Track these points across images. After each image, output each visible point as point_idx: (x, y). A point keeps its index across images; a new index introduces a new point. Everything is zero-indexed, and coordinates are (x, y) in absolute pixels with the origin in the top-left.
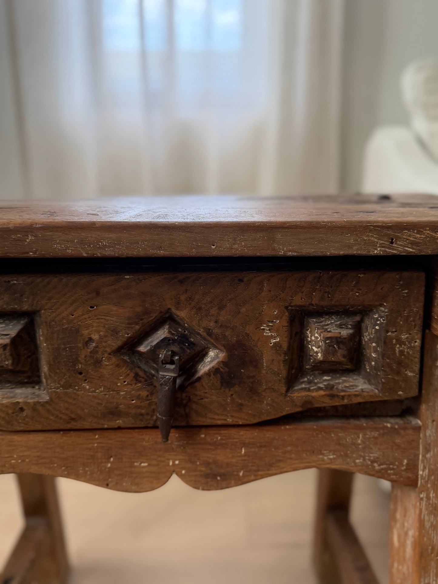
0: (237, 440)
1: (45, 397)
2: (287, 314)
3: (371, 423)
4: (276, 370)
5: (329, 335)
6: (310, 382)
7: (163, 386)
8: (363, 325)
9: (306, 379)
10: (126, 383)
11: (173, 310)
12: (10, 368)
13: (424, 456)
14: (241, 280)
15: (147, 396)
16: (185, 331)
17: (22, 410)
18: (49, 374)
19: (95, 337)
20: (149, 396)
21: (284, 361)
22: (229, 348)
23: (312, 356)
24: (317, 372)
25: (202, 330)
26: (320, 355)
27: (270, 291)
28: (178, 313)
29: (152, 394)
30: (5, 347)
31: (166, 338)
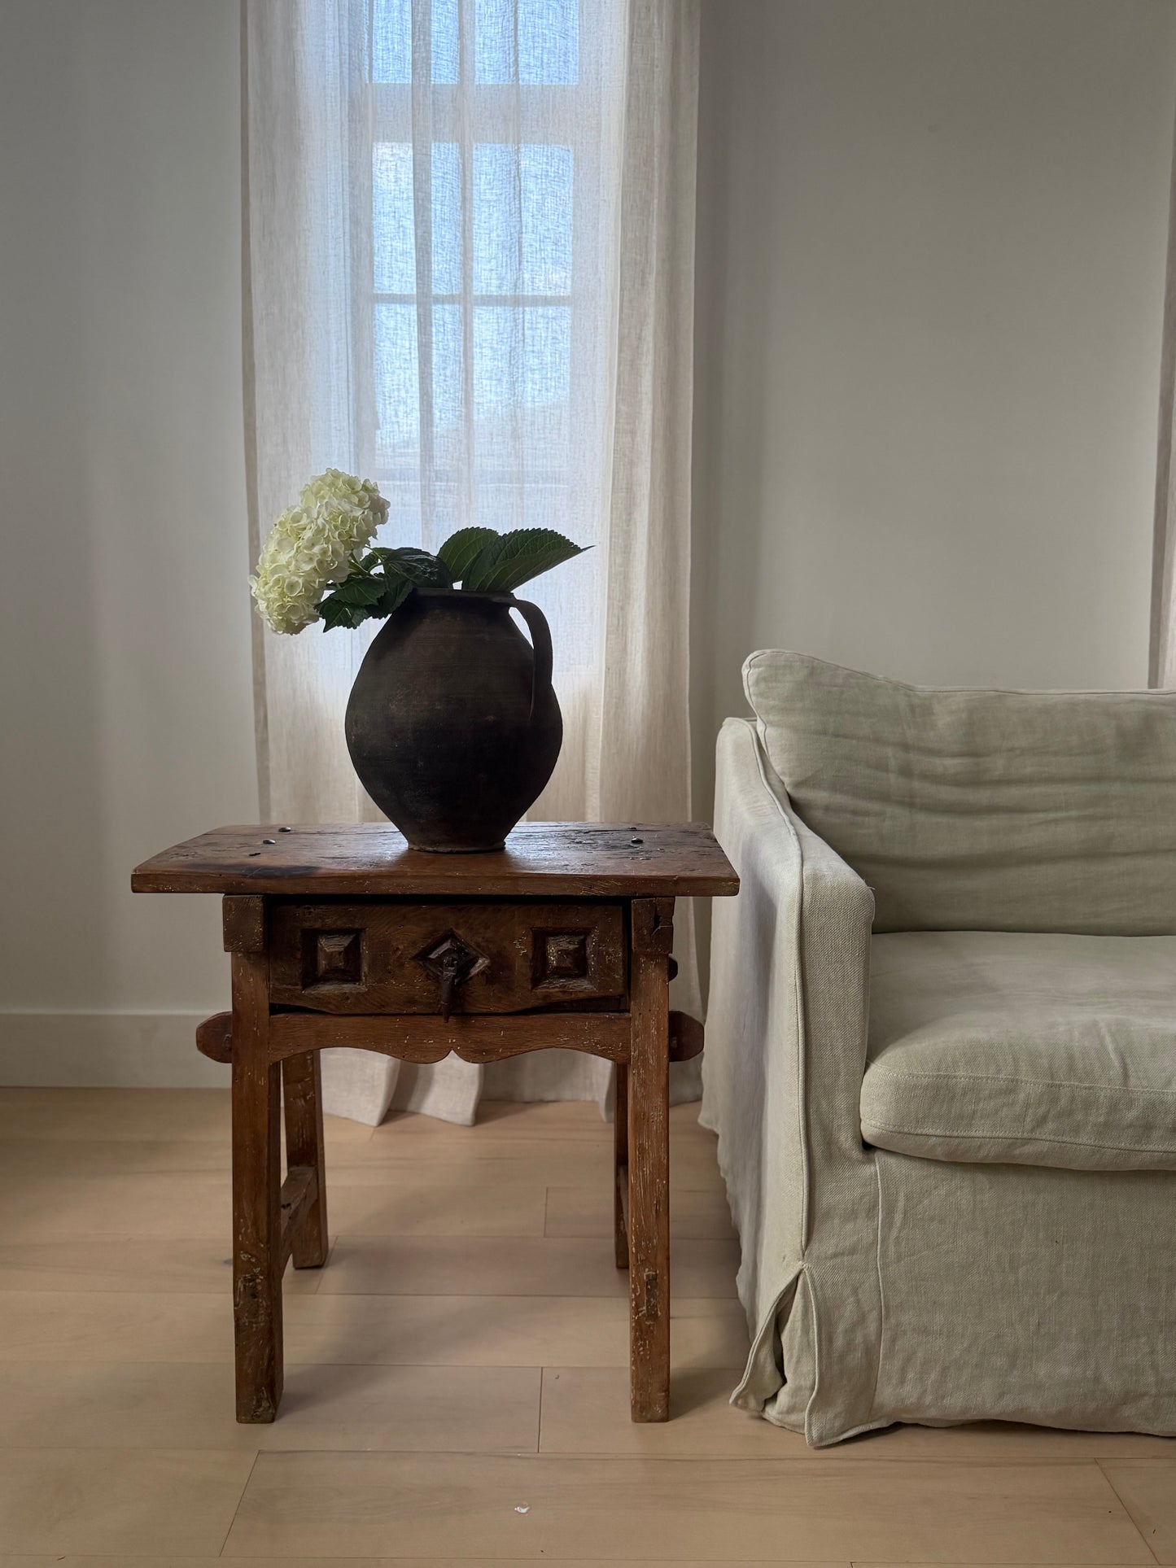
0: (497, 1025)
1: (363, 989)
2: (532, 933)
3: (595, 1015)
4: (524, 972)
5: (561, 948)
6: (550, 983)
7: (446, 982)
8: (587, 942)
9: (545, 981)
10: (420, 980)
11: (455, 930)
12: (343, 968)
13: (634, 1040)
14: (500, 910)
15: (435, 990)
16: (462, 945)
17: (348, 998)
18: (369, 973)
19: (401, 947)
21: (531, 967)
22: (491, 957)
23: (551, 964)
24: (553, 976)
25: (474, 944)
26: (556, 962)
27: (520, 917)
28: (457, 931)
29: (438, 988)
30: (340, 953)
31: (448, 949)
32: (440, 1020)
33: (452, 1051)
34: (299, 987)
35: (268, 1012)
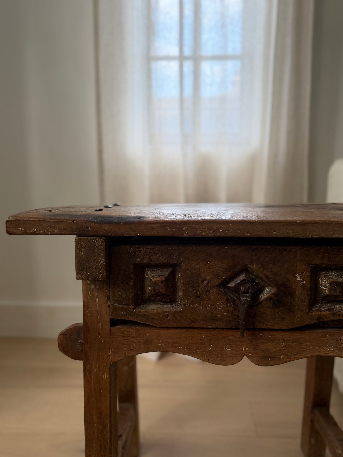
0: (280, 338)
1: (179, 308)
2: (310, 268)
4: (303, 299)
5: (332, 280)
6: (320, 307)
7: (243, 305)
9: (318, 305)
10: (222, 303)
11: (249, 265)
12: (164, 293)
14: (285, 250)
15: (233, 311)
16: (253, 277)
17: (167, 315)
18: (183, 297)
19: (208, 278)
20: (234, 311)
21: (307, 294)
22: (278, 286)
23: (322, 292)
24: (324, 302)
25: (263, 276)
26: (327, 291)
27: (301, 256)
28: (251, 266)
29: (235, 310)
30: (162, 282)
31: (243, 280)
32: (239, 333)
33: (245, 357)
34: (132, 307)
35: (109, 324)
